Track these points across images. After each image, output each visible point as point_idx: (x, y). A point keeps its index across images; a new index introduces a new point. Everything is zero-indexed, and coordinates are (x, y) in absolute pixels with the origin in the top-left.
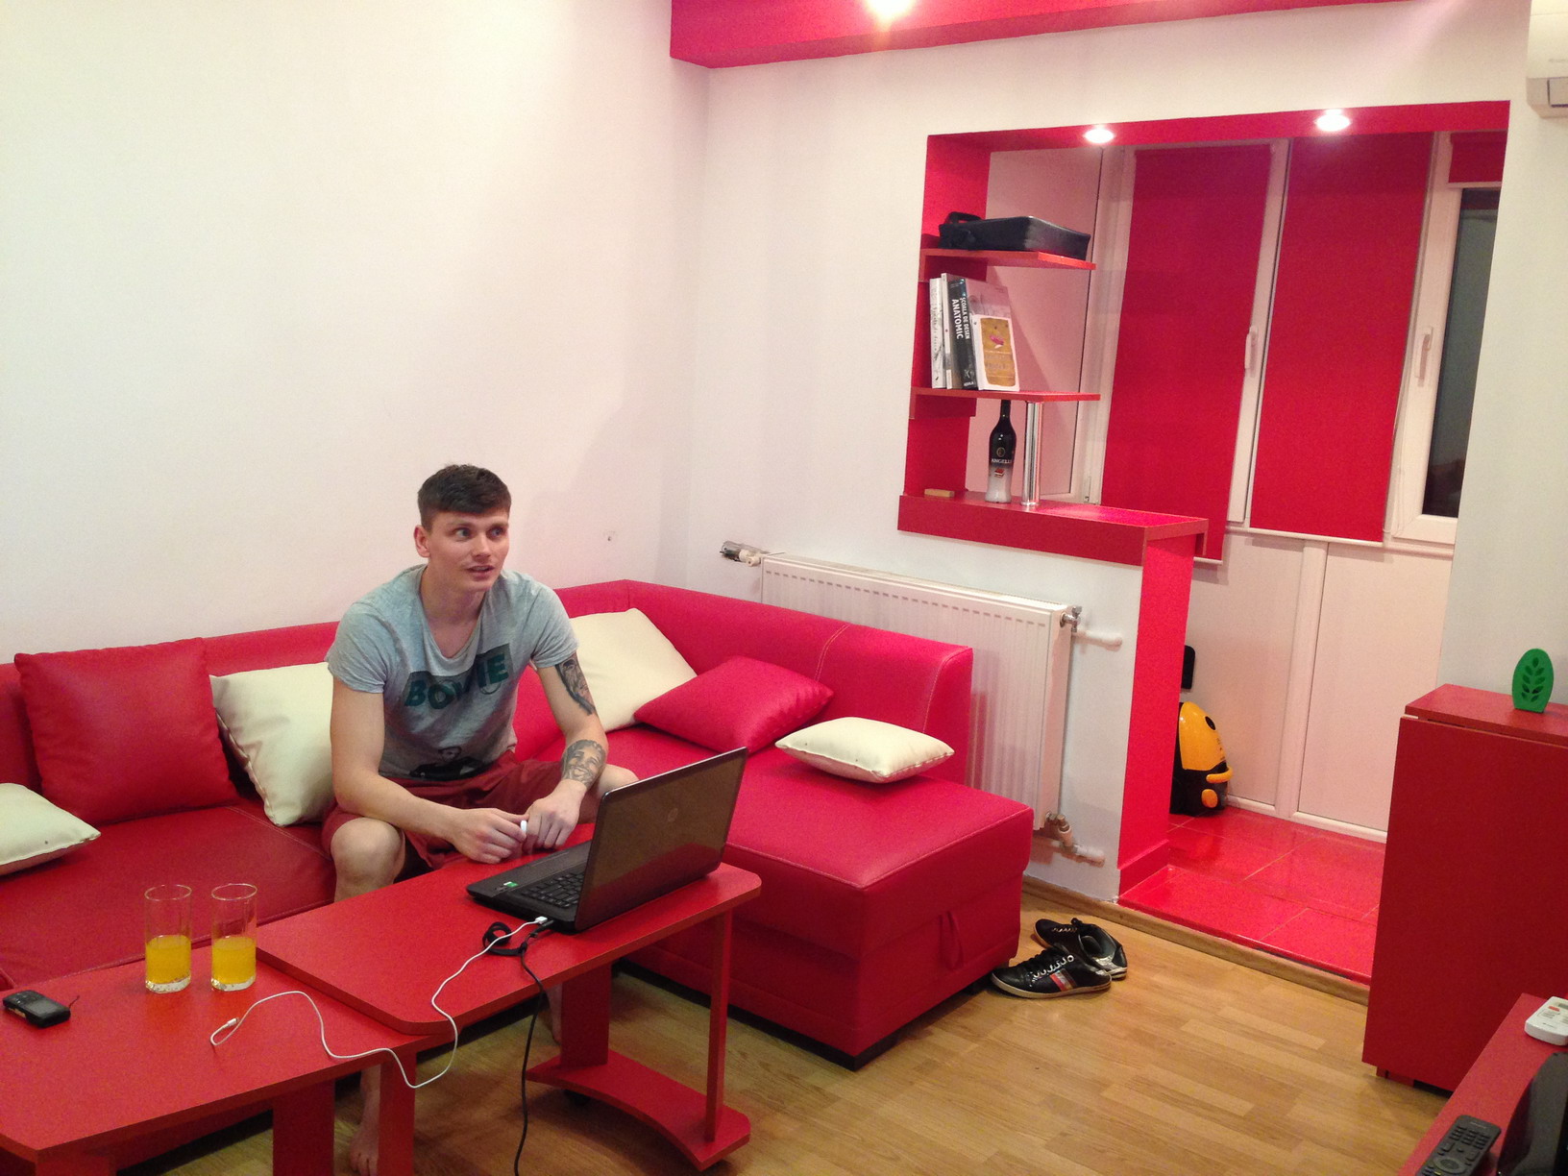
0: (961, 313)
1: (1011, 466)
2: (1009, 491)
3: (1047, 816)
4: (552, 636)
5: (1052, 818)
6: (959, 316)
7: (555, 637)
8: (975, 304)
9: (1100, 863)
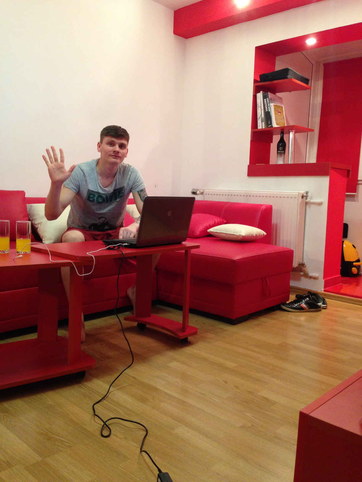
0: (267, 103)
1: (284, 153)
2: (284, 161)
3: (299, 263)
4: (136, 182)
5: (300, 263)
6: (267, 104)
7: (138, 182)
8: (271, 100)
9: (317, 278)
